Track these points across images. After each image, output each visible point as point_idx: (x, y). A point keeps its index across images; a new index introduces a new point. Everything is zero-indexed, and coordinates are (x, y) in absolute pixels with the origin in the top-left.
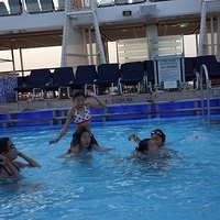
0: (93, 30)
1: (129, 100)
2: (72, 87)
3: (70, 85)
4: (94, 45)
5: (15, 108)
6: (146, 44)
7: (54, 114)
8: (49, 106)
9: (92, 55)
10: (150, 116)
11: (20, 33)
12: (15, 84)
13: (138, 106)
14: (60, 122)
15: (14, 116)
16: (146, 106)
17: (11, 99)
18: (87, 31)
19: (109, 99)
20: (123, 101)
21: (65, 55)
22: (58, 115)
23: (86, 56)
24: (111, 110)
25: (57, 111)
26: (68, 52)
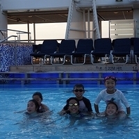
0: (92, 12)
1: (119, 68)
2: (74, 55)
3: (72, 54)
4: (91, 23)
5: (31, 69)
6: (132, 24)
7: (60, 76)
8: (56, 69)
9: (89, 31)
10: (135, 82)
11: (35, 12)
12: (31, 51)
13: (126, 74)
14: (64, 82)
15: (30, 75)
16: (132, 74)
17: (28, 62)
18: (87, 12)
19: (103, 67)
20: (114, 69)
21: (69, 30)
22: (63, 77)
23: (84, 32)
24: (104, 75)
25: (62, 74)
26: (71, 28)
